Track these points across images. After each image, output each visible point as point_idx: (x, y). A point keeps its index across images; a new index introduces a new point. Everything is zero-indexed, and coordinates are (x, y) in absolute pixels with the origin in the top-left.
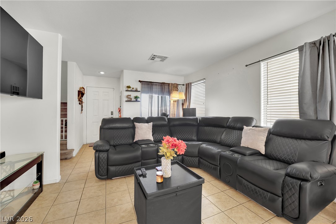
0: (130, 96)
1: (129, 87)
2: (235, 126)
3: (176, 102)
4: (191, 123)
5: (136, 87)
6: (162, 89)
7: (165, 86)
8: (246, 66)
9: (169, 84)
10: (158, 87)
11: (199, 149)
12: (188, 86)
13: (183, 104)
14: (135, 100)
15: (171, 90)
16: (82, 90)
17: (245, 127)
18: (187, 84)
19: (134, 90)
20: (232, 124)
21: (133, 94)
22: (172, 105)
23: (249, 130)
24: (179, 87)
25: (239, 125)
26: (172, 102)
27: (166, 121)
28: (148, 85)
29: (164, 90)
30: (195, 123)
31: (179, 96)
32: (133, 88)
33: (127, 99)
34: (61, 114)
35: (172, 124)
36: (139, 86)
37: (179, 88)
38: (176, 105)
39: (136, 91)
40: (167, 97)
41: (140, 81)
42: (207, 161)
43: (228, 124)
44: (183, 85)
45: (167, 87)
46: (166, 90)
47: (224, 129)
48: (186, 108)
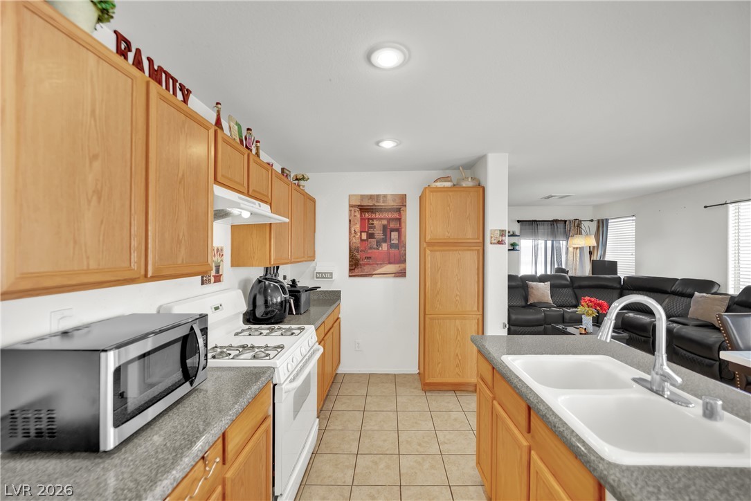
2: (684, 291)
3: (578, 250)
4: (610, 284)
5: (514, 230)
6: (554, 229)
7: (559, 225)
8: (705, 207)
9: (565, 221)
10: (546, 227)
11: (623, 319)
12: (602, 225)
13: (590, 253)
14: (512, 248)
15: (570, 231)
17: (697, 294)
18: (598, 221)
20: (679, 289)
21: (509, 241)
22: (570, 255)
23: (701, 297)
24: (585, 225)
25: (689, 291)
26: (571, 249)
27: (568, 280)
28: (530, 226)
29: (556, 230)
30: (616, 285)
31: (585, 241)
32: (509, 232)
35: (576, 284)
36: (516, 228)
37: (583, 227)
38: (578, 255)
39: (514, 235)
40: (563, 243)
41: (518, 221)
42: (635, 333)
43: (673, 288)
44: (592, 221)
45: (561, 226)
46: (559, 230)
47: (667, 295)
48: (598, 259)
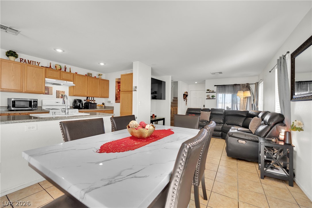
0: (209, 95)
1: (208, 90)
3: (246, 99)
5: (213, 90)
7: (237, 87)
8: (270, 72)
10: (230, 88)
12: (256, 85)
13: (254, 100)
14: (212, 98)
16: (186, 94)
18: (256, 83)
19: (212, 91)
21: (211, 95)
22: (242, 101)
24: (251, 86)
26: (242, 99)
28: (222, 88)
29: (235, 89)
32: (211, 91)
33: (207, 98)
34: (171, 106)
36: (215, 89)
38: (246, 101)
39: (213, 92)
41: (215, 86)
46: (237, 89)
